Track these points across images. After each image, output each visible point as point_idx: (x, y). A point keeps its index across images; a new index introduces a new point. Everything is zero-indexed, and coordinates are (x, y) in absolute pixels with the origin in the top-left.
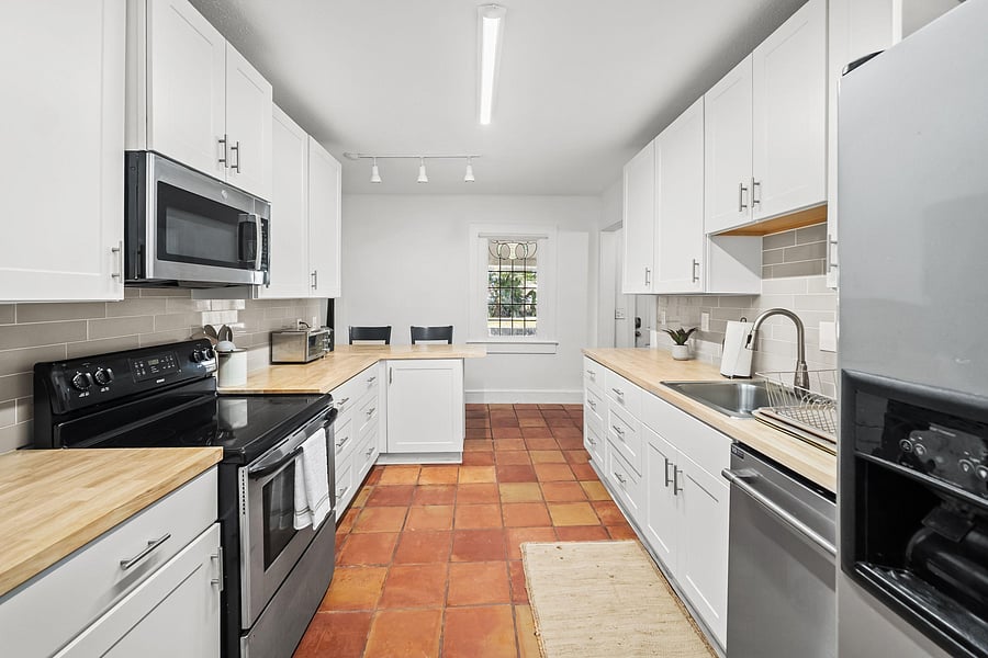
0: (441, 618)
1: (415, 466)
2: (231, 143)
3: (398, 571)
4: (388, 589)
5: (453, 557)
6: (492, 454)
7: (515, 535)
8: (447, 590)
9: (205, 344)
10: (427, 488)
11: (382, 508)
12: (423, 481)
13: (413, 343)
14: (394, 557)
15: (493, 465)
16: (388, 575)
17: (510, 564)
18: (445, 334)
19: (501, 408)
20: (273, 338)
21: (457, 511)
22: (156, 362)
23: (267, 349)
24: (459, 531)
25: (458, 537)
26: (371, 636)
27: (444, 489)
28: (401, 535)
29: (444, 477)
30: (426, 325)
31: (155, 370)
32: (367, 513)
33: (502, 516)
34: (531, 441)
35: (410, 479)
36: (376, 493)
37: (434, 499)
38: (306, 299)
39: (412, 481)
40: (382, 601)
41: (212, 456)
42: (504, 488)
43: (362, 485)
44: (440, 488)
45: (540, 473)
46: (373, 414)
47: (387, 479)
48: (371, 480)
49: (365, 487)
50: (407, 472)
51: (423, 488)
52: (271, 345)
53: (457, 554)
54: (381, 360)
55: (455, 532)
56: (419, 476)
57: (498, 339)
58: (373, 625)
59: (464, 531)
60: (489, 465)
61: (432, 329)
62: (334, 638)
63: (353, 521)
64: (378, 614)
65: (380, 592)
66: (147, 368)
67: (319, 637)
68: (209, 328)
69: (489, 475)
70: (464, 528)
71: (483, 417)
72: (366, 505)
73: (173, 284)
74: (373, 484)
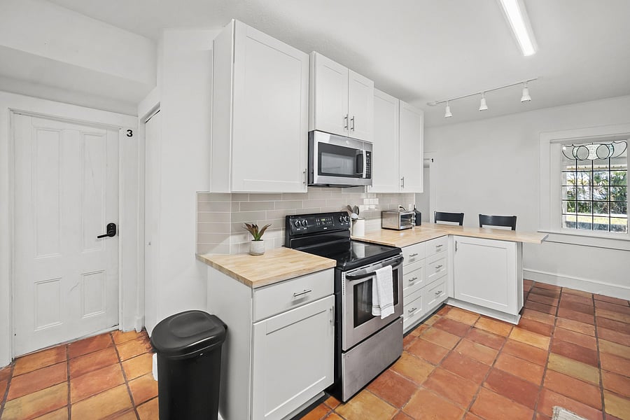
0: (462, 416)
1: (475, 314)
2: (350, 117)
3: (441, 372)
4: (432, 379)
5: (485, 384)
6: (551, 328)
7: (550, 397)
8: (474, 401)
9: (346, 214)
10: (479, 331)
11: (443, 332)
12: (478, 326)
13: (481, 226)
14: (441, 363)
15: (549, 336)
16: (434, 371)
17: (538, 415)
18: (511, 222)
19: (577, 294)
20: (383, 214)
21: (500, 357)
22: (324, 220)
23: (380, 220)
24: (496, 370)
25: (494, 373)
26: (413, 397)
27: (495, 337)
28: (451, 352)
29: (496, 329)
30: (490, 214)
31: (324, 224)
32: (434, 330)
33: (543, 377)
34: (604, 331)
35: (470, 321)
36: (443, 321)
37: (484, 340)
38: (405, 194)
39: (471, 323)
40: (426, 383)
41: (332, 263)
42: (553, 357)
43: (434, 313)
44: (492, 336)
45: (605, 362)
46: (442, 269)
47: (451, 315)
48: (441, 312)
49: (435, 315)
50: (468, 316)
51: (477, 330)
52: (382, 218)
53: (489, 384)
54: (449, 235)
55: (493, 368)
56: (477, 321)
57: (573, 231)
58: (417, 393)
59: (501, 372)
60: (545, 335)
61: (495, 217)
62: (393, 386)
63: (422, 331)
64: (421, 389)
65: (426, 378)
66: (321, 222)
67: (386, 381)
68: (349, 207)
69: (543, 343)
70: (501, 369)
71: (552, 296)
72: (433, 326)
73: (328, 186)
74: (442, 315)
